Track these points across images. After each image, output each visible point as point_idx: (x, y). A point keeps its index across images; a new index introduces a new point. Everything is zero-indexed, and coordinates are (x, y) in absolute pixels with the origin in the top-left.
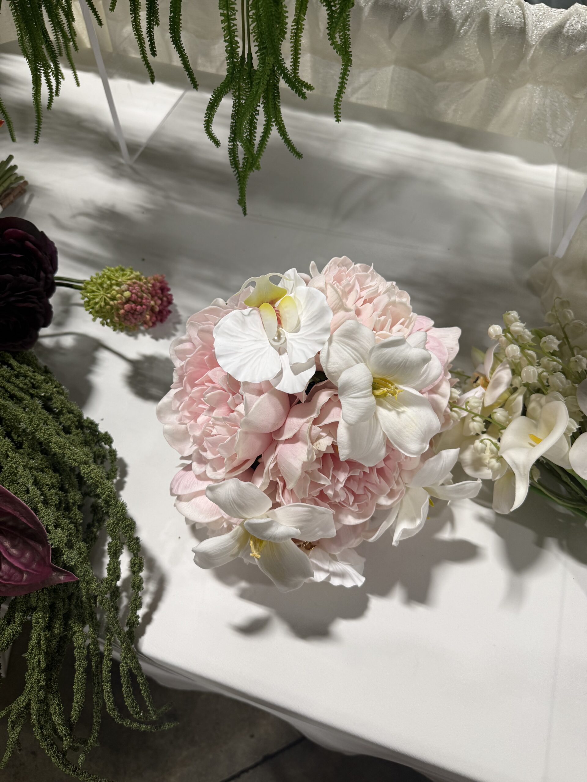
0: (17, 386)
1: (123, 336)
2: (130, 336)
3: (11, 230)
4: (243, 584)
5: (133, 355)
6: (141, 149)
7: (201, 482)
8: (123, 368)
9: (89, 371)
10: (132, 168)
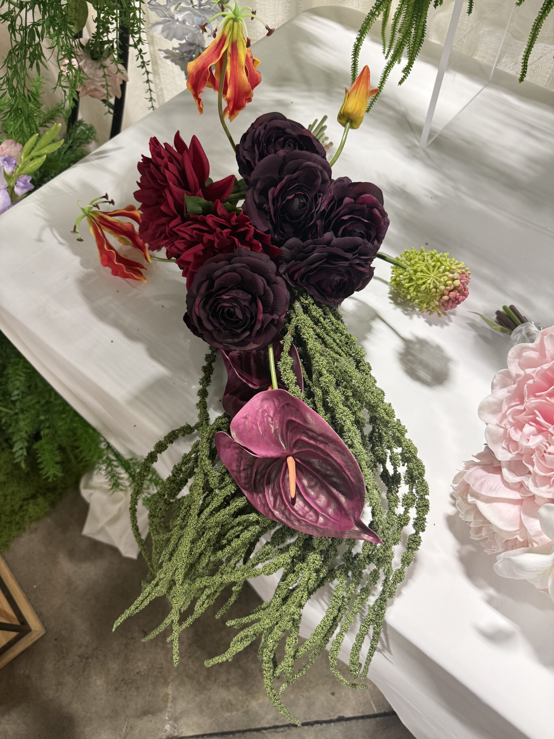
0: (334, 340)
1: (399, 311)
2: (406, 314)
3: (368, 195)
4: (491, 591)
5: (407, 335)
6: (436, 136)
7: (508, 490)
8: (397, 344)
9: (365, 338)
10: (425, 151)
